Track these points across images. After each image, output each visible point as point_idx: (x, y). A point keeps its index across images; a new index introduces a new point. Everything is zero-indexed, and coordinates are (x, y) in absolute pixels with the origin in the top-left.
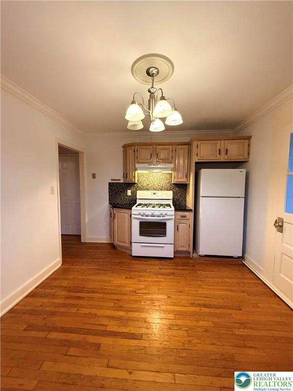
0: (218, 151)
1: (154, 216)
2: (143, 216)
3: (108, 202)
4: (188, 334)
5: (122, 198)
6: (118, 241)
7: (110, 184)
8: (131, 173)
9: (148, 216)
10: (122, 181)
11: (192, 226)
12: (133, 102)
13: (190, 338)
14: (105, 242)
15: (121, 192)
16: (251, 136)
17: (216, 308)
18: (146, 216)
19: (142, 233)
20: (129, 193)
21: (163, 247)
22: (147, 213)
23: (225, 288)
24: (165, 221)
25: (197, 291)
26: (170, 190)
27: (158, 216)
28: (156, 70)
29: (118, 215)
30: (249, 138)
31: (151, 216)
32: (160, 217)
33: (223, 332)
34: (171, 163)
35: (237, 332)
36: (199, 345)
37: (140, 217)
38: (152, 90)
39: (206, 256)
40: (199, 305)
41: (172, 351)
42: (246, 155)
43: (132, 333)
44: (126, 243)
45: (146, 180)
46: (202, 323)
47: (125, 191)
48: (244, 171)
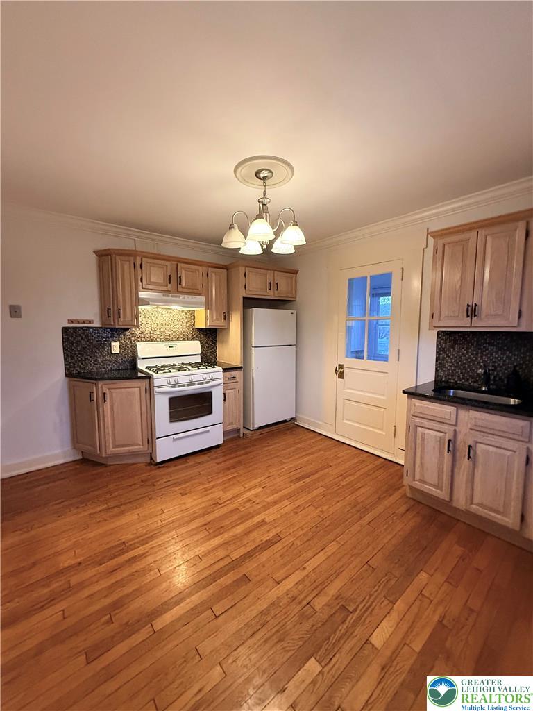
0: (268, 285)
1: (194, 385)
2: (174, 387)
3: (61, 371)
4: (314, 506)
5: (100, 360)
6: (115, 446)
7: (65, 330)
8: (128, 310)
9: (183, 386)
10: (97, 324)
11: (241, 391)
12: (259, 217)
13: (320, 509)
14: (62, 461)
15: (95, 347)
16: (298, 271)
17: (314, 474)
18: (179, 386)
19: (174, 417)
20: (116, 347)
21: (208, 431)
22: (181, 381)
23: (304, 453)
24: (210, 390)
25: (283, 468)
26: (193, 339)
27: (199, 384)
28: (270, 174)
29: (111, 394)
30: (296, 272)
31: (188, 385)
32: (202, 383)
33: (335, 489)
34: (200, 295)
35: (344, 483)
36: (330, 509)
37: (169, 389)
38: (265, 201)
39: (260, 428)
40: (298, 480)
41: (317, 527)
42: (294, 292)
43: (266, 541)
44: (138, 445)
45: (150, 322)
46: (315, 493)
47: (105, 344)
48: (294, 312)
